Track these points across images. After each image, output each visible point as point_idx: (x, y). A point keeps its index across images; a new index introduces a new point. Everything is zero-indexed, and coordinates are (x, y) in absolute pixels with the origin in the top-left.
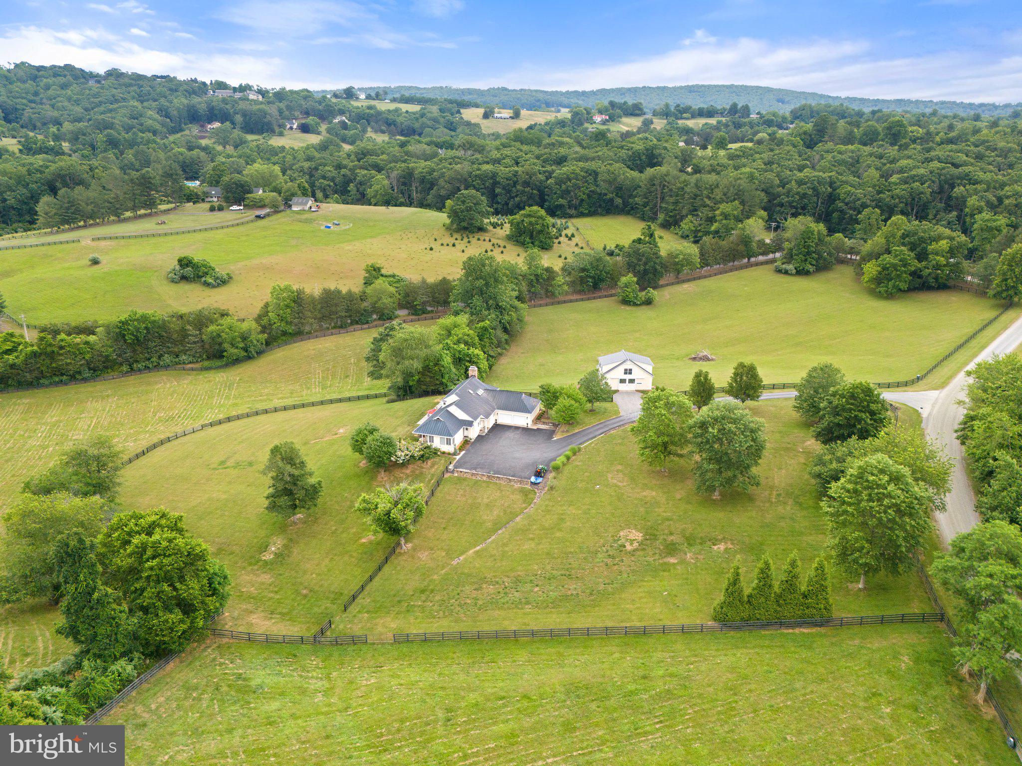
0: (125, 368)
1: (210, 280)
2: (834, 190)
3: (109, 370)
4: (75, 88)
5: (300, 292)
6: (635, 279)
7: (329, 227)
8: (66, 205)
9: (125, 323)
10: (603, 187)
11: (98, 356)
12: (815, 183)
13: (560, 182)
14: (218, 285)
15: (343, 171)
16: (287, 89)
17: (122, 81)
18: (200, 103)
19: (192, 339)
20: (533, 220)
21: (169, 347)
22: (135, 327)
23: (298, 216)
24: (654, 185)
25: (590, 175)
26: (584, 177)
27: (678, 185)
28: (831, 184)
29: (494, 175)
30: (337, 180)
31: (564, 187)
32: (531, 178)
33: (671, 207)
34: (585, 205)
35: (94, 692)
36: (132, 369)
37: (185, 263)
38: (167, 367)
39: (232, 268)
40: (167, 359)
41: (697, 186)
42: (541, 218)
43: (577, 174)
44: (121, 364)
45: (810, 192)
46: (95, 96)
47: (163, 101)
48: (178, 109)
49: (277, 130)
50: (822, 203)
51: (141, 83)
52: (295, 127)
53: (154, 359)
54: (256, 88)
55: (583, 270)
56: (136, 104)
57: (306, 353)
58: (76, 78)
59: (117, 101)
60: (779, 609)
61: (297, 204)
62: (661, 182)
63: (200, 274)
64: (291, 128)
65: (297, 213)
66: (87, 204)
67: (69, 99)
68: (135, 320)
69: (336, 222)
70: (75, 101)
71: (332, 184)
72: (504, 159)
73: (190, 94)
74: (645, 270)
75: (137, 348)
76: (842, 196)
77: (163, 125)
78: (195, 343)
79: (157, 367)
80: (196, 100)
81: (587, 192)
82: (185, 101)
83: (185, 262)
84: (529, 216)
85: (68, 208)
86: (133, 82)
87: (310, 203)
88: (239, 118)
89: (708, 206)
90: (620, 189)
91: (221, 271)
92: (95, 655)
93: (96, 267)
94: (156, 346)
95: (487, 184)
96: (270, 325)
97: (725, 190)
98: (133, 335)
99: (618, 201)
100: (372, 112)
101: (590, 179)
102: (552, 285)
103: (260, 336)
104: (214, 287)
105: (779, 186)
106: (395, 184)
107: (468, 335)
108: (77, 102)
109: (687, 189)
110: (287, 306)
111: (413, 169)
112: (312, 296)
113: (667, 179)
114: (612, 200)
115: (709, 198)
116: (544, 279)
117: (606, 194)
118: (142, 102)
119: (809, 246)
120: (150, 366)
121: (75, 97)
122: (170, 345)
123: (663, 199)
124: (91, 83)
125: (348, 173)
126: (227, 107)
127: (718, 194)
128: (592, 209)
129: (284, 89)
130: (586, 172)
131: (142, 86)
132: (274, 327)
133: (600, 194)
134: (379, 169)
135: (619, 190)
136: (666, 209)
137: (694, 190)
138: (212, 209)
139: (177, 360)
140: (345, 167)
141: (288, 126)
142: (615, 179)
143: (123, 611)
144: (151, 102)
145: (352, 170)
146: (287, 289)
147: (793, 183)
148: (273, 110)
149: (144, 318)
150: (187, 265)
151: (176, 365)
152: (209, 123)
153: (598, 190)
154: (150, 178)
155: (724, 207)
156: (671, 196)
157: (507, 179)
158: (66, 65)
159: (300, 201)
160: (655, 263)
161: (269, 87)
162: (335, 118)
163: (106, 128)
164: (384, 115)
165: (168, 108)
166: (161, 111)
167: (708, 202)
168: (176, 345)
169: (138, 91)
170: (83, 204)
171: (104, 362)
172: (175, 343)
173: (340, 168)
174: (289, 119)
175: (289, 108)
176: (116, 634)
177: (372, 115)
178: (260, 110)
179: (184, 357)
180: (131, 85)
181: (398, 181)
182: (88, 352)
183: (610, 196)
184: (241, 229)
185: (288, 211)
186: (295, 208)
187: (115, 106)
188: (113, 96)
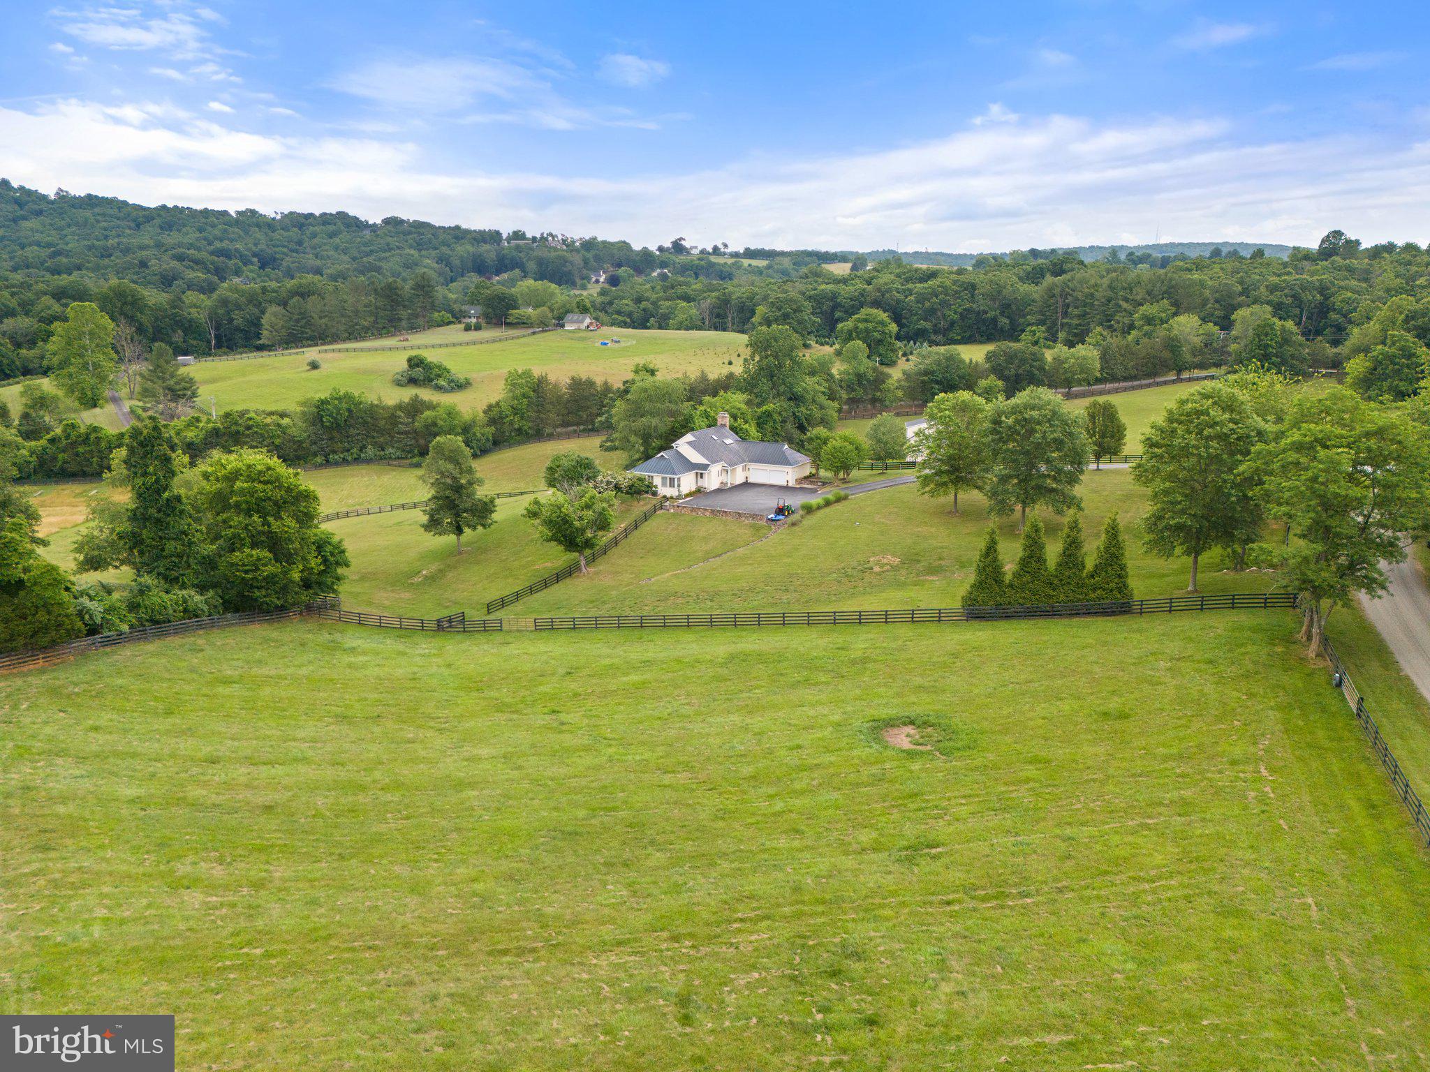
0: (319, 459)
1: (442, 382)
2: (1327, 298)
3: (302, 462)
4: (345, 236)
5: (542, 381)
6: (1000, 383)
7: (606, 344)
8: (296, 317)
9: (323, 402)
10: (981, 304)
11: (290, 441)
12: (1296, 288)
13: (922, 299)
14: (452, 390)
15: (644, 304)
16: (600, 239)
17: (400, 228)
18: (488, 251)
19: (401, 427)
20: (870, 326)
21: (373, 437)
22: (336, 407)
23: (570, 335)
24: (1054, 296)
25: (965, 289)
26: (956, 292)
27: (1086, 290)
28: (1323, 289)
29: (834, 296)
30: (635, 316)
31: (927, 304)
32: (883, 295)
33: (1075, 321)
34: (957, 328)
35: (147, 602)
36: (327, 461)
37: (414, 363)
38: (369, 461)
39: (472, 376)
40: (370, 451)
41: (1111, 287)
42: (882, 323)
43: (945, 288)
44: (315, 455)
45: (1289, 301)
46: (366, 244)
47: (444, 249)
48: (461, 258)
49: (579, 282)
50: (1308, 318)
51: (421, 230)
52: (602, 279)
53: (355, 450)
54: (560, 237)
55: (926, 373)
56: (412, 252)
57: (540, 453)
58: (348, 226)
59: (390, 250)
60: (1052, 593)
61: (572, 322)
62: (1063, 290)
63: (432, 376)
64: (597, 281)
65: (570, 331)
66: (321, 318)
67: (336, 248)
68: (336, 399)
69: (615, 339)
70: (343, 250)
71: (628, 320)
72: (853, 279)
73: (478, 243)
74: (1017, 375)
75: (335, 434)
76: (1338, 305)
77: (440, 274)
78: (406, 433)
79: (357, 460)
80: (485, 247)
81: (960, 310)
82: (471, 249)
83: (416, 361)
84: (866, 321)
85: (298, 321)
86: (413, 230)
87: (588, 321)
88: (532, 266)
89: (1125, 310)
90: (1008, 306)
91: (461, 377)
92: (159, 574)
93: (315, 372)
94: (358, 434)
95: (825, 307)
96: (502, 418)
97: (1150, 286)
98: (333, 417)
99: (1004, 321)
100: (702, 263)
101: (966, 295)
102: (880, 390)
103: (487, 429)
104: (446, 391)
105: (1241, 294)
106: (706, 315)
107: (739, 409)
108: (345, 251)
109: (1098, 295)
110: (524, 396)
111: (730, 294)
112: (556, 385)
113: (1071, 285)
114: (994, 320)
115: (1126, 300)
116: (868, 381)
117: (985, 312)
118: (420, 250)
119: (1267, 346)
120: (350, 458)
121: (343, 246)
122: (375, 434)
123: (1065, 314)
124: (367, 233)
125: (650, 306)
126: (522, 255)
127: (1139, 294)
128: (967, 335)
129: (595, 238)
130: (961, 286)
131: (423, 234)
132: (505, 421)
133: (978, 313)
134: (687, 299)
135: (1006, 308)
136: (1069, 325)
137: (1109, 293)
138: (468, 328)
139: (382, 453)
140: (647, 300)
141: (594, 279)
142: (999, 292)
143: (201, 531)
144: (431, 251)
145: (654, 303)
146: (527, 374)
147: (1263, 289)
148: (577, 259)
149: (348, 397)
150: (417, 365)
151: (382, 460)
152: (497, 275)
153: (974, 306)
154: (397, 288)
155: (1148, 309)
156: (1076, 307)
157: (851, 299)
158: (339, 213)
159: (575, 318)
160: (1031, 366)
161: (576, 237)
162: (653, 271)
163: (370, 270)
164: (717, 267)
165: (450, 256)
166: (440, 260)
167: (1124, 305)
168: (383, 435)
169: (417, 239)
170: (316, 316)
171: (296, 451)
172: (381, 432)
173: (640, 302)
174: (596, 271)
175: (597, 258)
176: (188, 557)
177: (702, 267)
178: (560, 257)
179: (391, 450)
180: (410, 233)
181: (711, 313)
182: (279, 437)
183: (990, 315)
184: (497, 345)
185: (560, 331)
186: (568, 327)
187: (388, 254)
188: (388, 244)
